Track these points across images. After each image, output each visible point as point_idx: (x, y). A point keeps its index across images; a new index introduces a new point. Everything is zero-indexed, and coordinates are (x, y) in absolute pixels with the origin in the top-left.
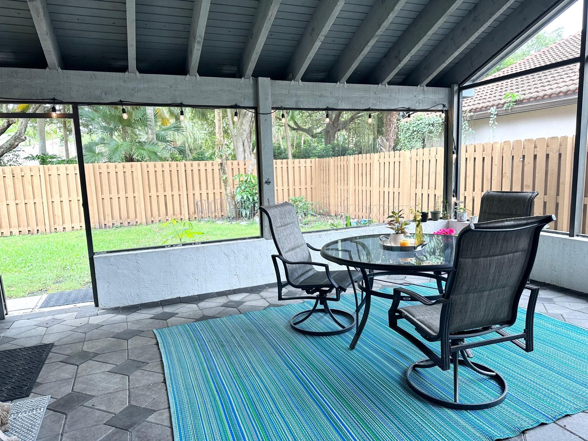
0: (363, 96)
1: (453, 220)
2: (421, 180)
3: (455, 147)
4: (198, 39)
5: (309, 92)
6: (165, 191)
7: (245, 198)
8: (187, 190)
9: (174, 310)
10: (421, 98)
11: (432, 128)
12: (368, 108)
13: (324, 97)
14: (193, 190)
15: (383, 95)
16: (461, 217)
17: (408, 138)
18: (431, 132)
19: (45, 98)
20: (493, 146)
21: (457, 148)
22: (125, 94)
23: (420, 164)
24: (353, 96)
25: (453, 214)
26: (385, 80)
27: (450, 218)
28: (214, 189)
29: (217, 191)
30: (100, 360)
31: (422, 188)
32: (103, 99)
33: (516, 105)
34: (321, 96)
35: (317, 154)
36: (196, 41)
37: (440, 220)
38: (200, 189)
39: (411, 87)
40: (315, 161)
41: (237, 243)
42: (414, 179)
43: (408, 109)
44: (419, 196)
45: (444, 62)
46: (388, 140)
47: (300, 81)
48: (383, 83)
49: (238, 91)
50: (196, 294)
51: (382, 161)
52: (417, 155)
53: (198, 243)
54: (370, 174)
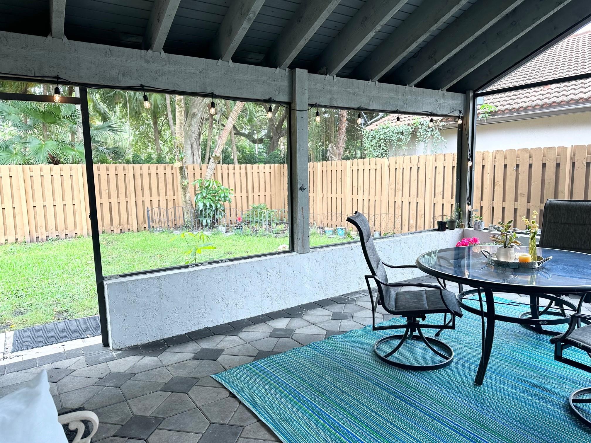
0: (392, 97)
2: (401, 188)
3: (470, 154)
5: (344, 89)
6: (109, 197)
8: (135, 197)
9: (215, 345)
10: (441, 102)
11: (401, 136)
12: (396, 109)
13: (357, 95)
14: (143, 196)
15: (410, 97)
16: (479, 226)
18: (399, 140)
19: (46, 75)
21: (472, 156)
22: (147, 77)
23: (399, 172)
24: (384, 96)
25: (467, 223)
26: (413, 82)
28: (166, 195)
29: (170, 197)
30: (171, 428)
32: (119, 82)
33: (491, 116)
34: (354, 94)
35: (264, 160)
36: (247, 18)
38: (151, 196)
39: (434, 90)
40: (275, 166)
41: (270, 259)
42: (393, 186)
43: (430, 113)
44: (399, 203)
45: (473, 67)
46: (337, 148)
47: (335, 76)
48: (410, 85)
49: (272, 83)
50: (226, 322)
51: (355, 168)
52: (396, 163)
53: (226, 261)
54: (341, 182)
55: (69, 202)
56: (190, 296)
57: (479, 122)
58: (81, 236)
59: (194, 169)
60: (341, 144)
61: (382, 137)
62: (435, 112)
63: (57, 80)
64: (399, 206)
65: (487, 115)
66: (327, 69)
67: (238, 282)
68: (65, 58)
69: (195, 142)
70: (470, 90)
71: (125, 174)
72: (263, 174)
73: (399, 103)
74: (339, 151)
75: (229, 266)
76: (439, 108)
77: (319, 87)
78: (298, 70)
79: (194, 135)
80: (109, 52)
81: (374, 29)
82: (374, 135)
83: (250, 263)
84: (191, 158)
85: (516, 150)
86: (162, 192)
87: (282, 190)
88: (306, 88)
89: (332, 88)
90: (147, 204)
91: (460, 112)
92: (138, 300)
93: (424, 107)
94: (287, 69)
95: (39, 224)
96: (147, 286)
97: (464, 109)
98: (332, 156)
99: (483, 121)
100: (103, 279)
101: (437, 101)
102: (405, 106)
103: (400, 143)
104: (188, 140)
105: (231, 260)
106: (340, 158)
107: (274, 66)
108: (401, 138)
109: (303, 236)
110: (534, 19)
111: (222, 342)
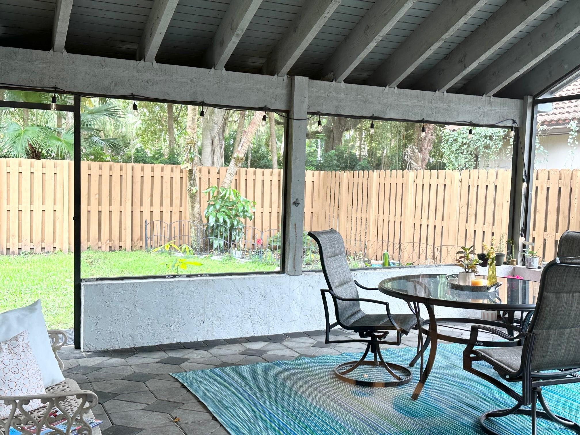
0: (416, 104)
1: (520, 265)
2: (474, 212)
3: (525, 173)
4: (238, 32)
5: (353, 96)
6: (100, 204)
7: (221, 221)
8: (132, 205)
9: (182, 355)
10: (486, 110)
11: (489, 142)
12: (421, 119)
13: (369, 103)
14: (142, 205)
15: (441, 105)
16: (530, 263)
17: (455, 152)
18: (487, 147)
19: (46, 85)
20: (572, 173)
21: (528, 176)
22: (138, 86)
23: (473, 190)
24: (404, 103)
25: (520, 259)
26: (443, 87)
27: (517, 264)
28: (171, 205)
29: (176, 209)
30: (124, 400)
31: (475, 223)
32: (111, 91)
34: (366, 101)
36: (236, 34)
37: (503, 266)
38: (152, 205)
39: (475, 96)
40: (320, 173)
41: (254, 278)
42: (464, 209)
43: (469, 123)
44: (471, 233)
46: (420, 151)
47: (343, 82)
48: (441, 90)
49: (269, 90)
50: (200, 339)
51: (420, 182)
53: (206, 275)
54: (402, 199)
55: (49, 207)
56: (164, 307)
58: (61, 251)
59: (209, 173)
62: (475, 122)
63: (55, 90)
67: (216, 299)
68: (63, 69)
69: (217, 136)
70: (528, 95)
71: (121, 176)
73: (425, 111)
74: (423, 155)
75: (207, 280)
76: (482, 116)
77: (323, 94)
78: (297, 78)
79: (216, 127)
80: (103, 63)
81: (374, 40)
83: (231, 279)
84: (210, 157)
86: (167, 201)
87: (328, 207)
88: (307, 96)
89: (339, 96)
90: (146, 216)
91: (514, 122)
92: (112, 304)
93: (460, 116)
94: (286, 76)
95: (11, 233)
96: (122, 291)
97: (520, 118)
98: (412, 162)
100: (81, 280)
101: (479, 108)
102: (434, 114)
103: (488, 151)
104: (209, 134)
105: (211, 275)
106: (424, 166)
107: (272, 73)
108: (489, 144)
109: (295, 256)
111: (190, 354)
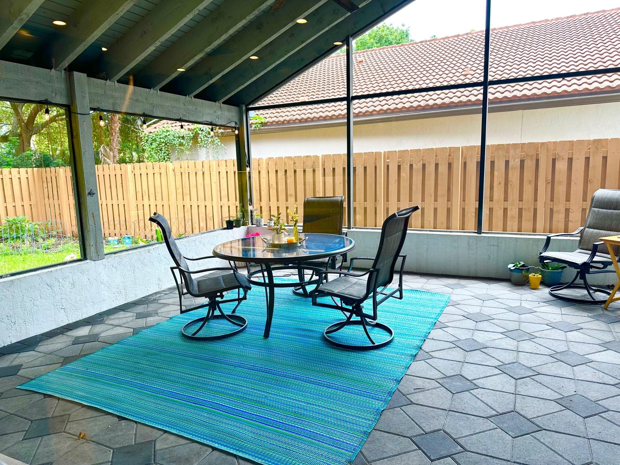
0: (174, 105)
3: (247, 161)
4: (23, 16)
10: (219, 114)
12: (179, 118)
13: (140, 102)
15: (190, 107)
23: (185, 176)
24: (166, 104)
25: (250, 221)
27: (249, 224)
31: (191, 200)
33: (262, 126)
34: (137, 101)
37: (242, 227)
39: (212, 102)
40: (33, 171)
41: (61, 269)
42: (180, 191)
45: (243, 85)
46: (111, 150)
47: (116, 82)
48: (190, 96)
49: (48, 84)
51: (137, 172)
52: (181, 168)
53: (6, 276)
54: (122, 187)
57: (253, 132)
60: (115, 146)
61: (162, 140)
64: (188, 210)
65: (259, 126)
66: (107, 74)
67: (25, 297)
70: (242, 104)
72: (18, 180)
73: (181, 112)
74: (113, 153)
76: (217, 118)
77: (100, 91)
78: (75, 73)
81: (154, 44)
82: (154, 138)
83: (38, 275)
85: (284, 157)
87: (46, 199)
88: (87, 92)
89: (114, 94)
91: (236, 123)
93: (204, 117)
94: (63, 71)
97: (239, 121)
98: (106, 159)
99: (256, 131)
101: (215, 112)
102: (187, 115)
103: (182, 148)
105: (13, 275)
106: (115, 161)
108: (183, 142)
109: (96, 242)
110: (286, 52)
111: (17, 359)
